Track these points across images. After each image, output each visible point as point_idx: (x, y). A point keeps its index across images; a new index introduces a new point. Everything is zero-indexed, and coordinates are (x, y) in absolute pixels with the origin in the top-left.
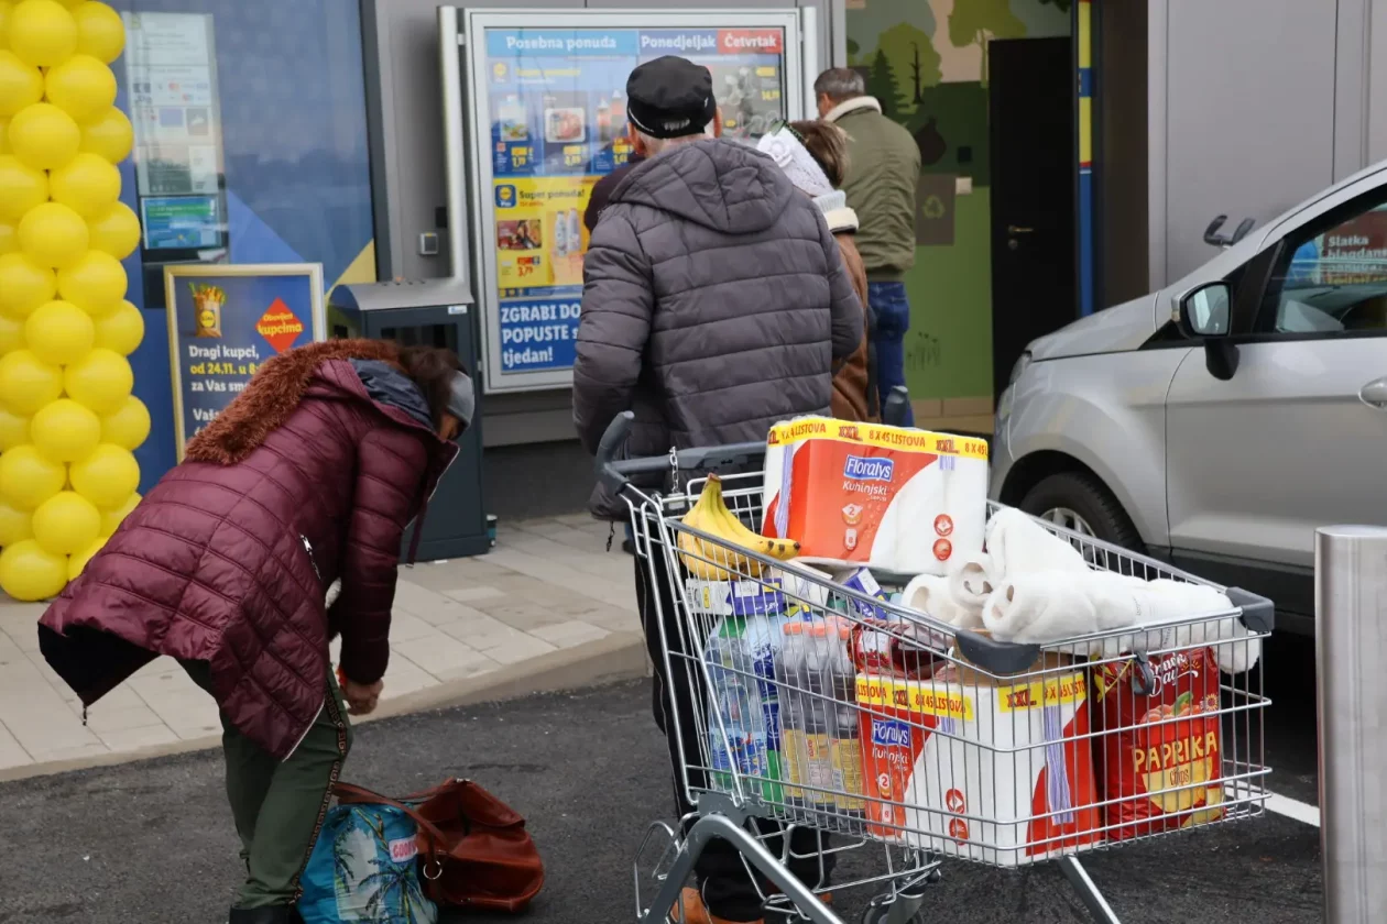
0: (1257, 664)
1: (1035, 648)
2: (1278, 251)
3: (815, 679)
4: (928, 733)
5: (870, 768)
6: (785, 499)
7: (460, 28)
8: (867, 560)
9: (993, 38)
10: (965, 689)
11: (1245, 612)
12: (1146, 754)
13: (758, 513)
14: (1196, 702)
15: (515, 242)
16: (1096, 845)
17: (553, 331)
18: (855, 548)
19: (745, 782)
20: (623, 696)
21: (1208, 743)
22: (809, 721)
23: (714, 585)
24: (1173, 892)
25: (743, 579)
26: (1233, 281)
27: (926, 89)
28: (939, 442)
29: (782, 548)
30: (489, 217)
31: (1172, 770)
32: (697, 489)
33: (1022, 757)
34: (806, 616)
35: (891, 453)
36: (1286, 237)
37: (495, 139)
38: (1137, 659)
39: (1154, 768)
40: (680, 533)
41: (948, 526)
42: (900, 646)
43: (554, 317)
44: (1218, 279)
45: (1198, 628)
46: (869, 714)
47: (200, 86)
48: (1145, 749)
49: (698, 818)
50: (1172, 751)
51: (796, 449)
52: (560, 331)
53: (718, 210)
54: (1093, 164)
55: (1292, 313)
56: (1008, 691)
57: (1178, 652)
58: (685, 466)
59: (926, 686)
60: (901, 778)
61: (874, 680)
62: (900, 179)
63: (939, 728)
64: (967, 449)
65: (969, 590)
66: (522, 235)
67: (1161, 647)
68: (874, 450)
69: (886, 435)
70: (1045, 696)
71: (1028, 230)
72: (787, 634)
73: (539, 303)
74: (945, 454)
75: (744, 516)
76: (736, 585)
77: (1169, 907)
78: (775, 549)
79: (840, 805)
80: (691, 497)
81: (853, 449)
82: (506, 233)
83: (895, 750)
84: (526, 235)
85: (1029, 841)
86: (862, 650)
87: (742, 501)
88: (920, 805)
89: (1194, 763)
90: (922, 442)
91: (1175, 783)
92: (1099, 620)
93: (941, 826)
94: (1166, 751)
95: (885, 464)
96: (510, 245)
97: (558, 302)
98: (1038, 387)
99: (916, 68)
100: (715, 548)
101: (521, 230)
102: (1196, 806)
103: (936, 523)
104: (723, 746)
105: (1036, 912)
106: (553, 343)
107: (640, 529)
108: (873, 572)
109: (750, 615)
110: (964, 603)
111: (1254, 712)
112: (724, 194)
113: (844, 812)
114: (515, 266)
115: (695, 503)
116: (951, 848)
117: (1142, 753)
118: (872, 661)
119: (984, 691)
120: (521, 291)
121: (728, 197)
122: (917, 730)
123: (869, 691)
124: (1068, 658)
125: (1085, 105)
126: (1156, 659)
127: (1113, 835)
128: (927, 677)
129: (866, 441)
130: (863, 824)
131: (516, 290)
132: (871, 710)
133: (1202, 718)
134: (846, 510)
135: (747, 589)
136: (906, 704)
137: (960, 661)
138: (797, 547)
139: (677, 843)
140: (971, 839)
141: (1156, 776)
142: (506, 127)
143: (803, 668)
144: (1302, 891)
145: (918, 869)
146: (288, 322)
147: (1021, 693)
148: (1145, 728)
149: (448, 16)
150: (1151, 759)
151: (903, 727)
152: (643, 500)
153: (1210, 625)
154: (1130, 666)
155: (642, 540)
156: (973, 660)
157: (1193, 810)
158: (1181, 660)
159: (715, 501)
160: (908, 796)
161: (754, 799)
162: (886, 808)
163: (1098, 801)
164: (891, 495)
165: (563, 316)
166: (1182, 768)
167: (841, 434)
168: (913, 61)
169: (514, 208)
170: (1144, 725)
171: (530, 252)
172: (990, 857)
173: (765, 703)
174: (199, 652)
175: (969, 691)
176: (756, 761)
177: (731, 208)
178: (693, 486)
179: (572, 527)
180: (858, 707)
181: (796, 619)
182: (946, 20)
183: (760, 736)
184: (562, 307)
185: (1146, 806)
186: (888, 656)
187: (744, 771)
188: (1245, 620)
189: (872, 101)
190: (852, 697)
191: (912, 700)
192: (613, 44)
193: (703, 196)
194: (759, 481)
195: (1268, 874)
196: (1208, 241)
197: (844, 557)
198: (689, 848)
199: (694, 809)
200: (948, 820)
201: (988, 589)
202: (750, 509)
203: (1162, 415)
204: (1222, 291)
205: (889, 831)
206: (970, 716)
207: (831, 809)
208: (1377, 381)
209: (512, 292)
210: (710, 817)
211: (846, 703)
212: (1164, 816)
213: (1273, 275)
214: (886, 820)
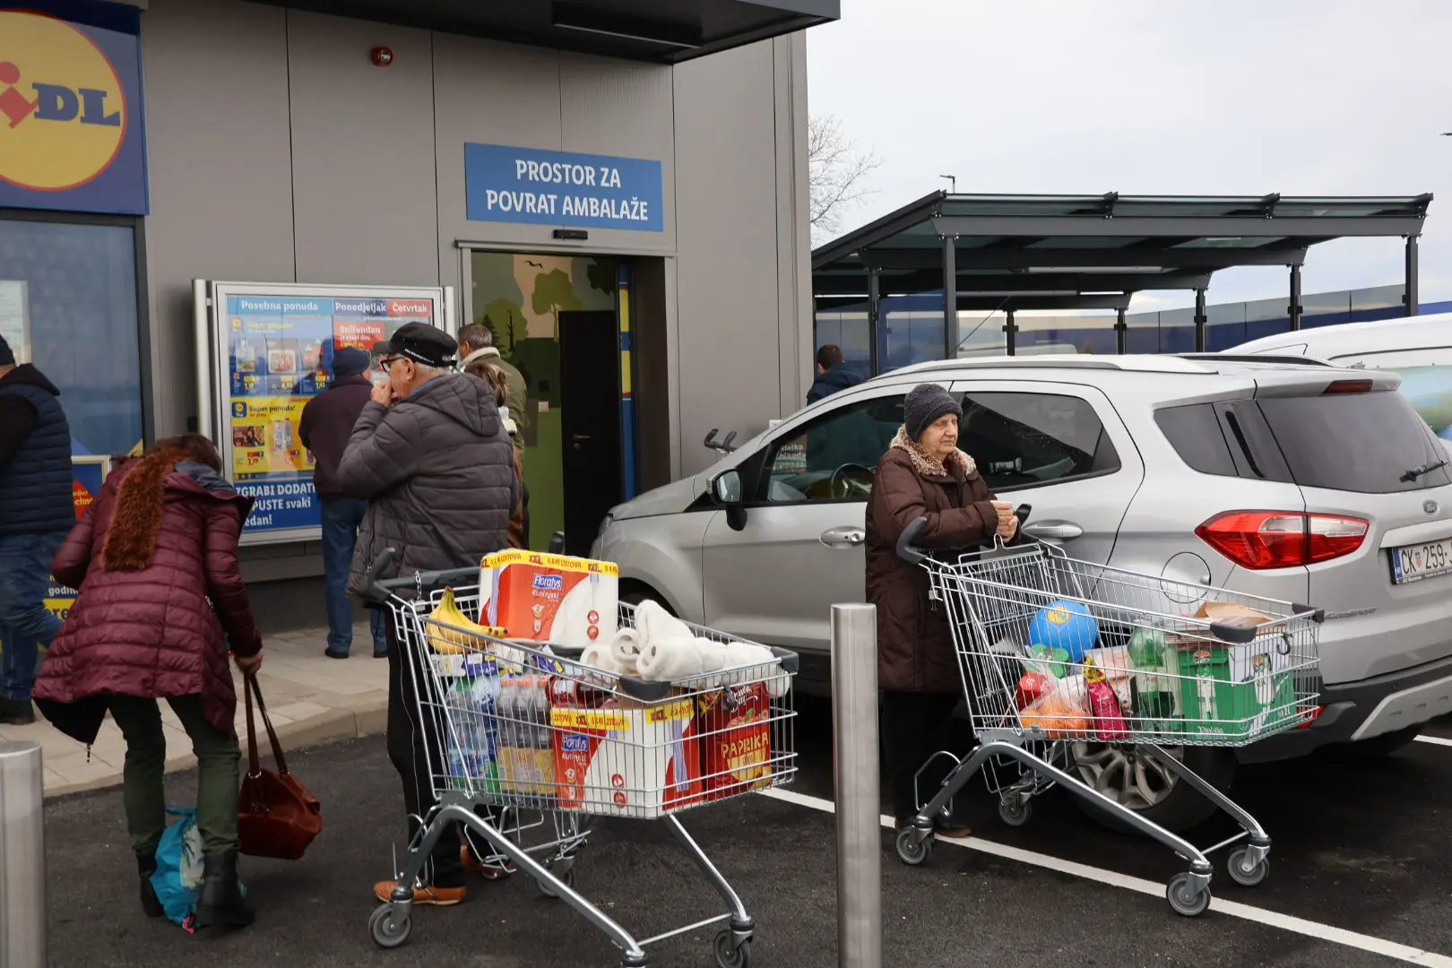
0: (789, 692)
1: (668, 683)
2: (768, 451)
3: (524, 714)
4: (600, 740)
5: (560, 766)
6: (494, 603)
7: (209, 294)
8: (548, 639)
9: (561, 310)
10: (625, 712)
11: (783, 660)
12: (729, 747)
13: (475, 612)
14: (757, 715)
15: (246, 441)
16: (702, 803)
17: (272, 504)
18: (540, 632)
19: (474, 782)
20: (343, 751)
21: (763, 740)
22: (519, 740)
23: (452, 658)
24: (722, 848)
25: (474, 652)
26: (741, 468)
27: (517, 342)
28: (589, 565)
29: (497, 633)
30: (228, 424)
31: (743, 756)
32: (437, 597)
33: (660, 751)
34: (511, 675)
35: (560, 572)
36: (772, 442)
37: (232, 370)
38: (725, 689)
39: (734, 755)
40: (427, 624)
41: (596, 617)
42: (582, 689)
43: (273, 493)
44: (733, 467)
45: (757, 670)
46: (561, 731)
47: (15, 331)
48: (729, 744)
49: (440, 809)
50: (743, 744)
51: (502, 570)
52: (277, 503)
53: (476, 418)
54: (632, 394)
55: (777, 490)
56: (652, 711)
57: (746, 685)
58: (426, 583)
59: (599, 712)
60: (581, 772)
61: (564, 711)
62: (515, 402)
63: (608, 736)
64: (607, 570)
65: (624, 651)
66: (251, 436)
67: (738, 681)
68: (551, 570)
69: (557, 561)
70: (672, 714)
71: (587, 437)
72: (502, 686)
73: (262, 484)
74: (593, 572)
75: (466, 614)
76: (469, 656)
77: (720, 857)
78: (493, 633)
79: (539, 792)
80: (433, 602)
81: (538, 570)
82: (240, 435)
83: (578, 753)
84: (254, 437)
85: (664, 801)
86: (556, 692)
87: (465, 604)
88: (595, 785)
89: (756, 752)
90: (579, 565)
91: (745, 763)
92: (703, 667)
93: (609, 797)
94: (740, 744)
95: (557, 579)
96: (243, 444)
97: (276, 484)
98: (616, 538)
99: (511, 328)
100: (454, 633)
101: (250, 433)
102: (757, 777)
103: (589, 616)
104: (460, 760)
105: (641, 865)
106: (272, 511)
107: (400, 623)
108: (552, 647)
109: (479, 674)
110: (620, 660)
111: (788, 719)
112: (480, 409)
113: (543, 795)
114: (246, 458)
115: (436, 606)
116: (616, 811)
117: (727, 746)
118: (563, 699)
119: (637, 712)
120: (250, 476)
121: (483, 412)
122: (593, 741)
123: (560, 717)
124: (686, 690)
125: (625, 356)
126: (734, 690)
127: (711, 796)
128: (598, 707)
129: (546, 564)
130: (557, 801)
131: (246, 475)
132: (562, 729)
133: (760, 725)
134: (535, 608)
135: (475, 659)
136: (586, 724)
137: (621, 694)
138: (506, 632)
139: (425, 827)
140: (629, 803)
141: (735, 760)
142: (240, 362)
143: (515, 707)
144: (798, 841)
145: (576, 836)
146: (83, 497)
147: (659, 712)
148: (729, 731)
149: (200, 286)
150: (732, 750)
151: (583, 738)
152: (402, 604)
153: (764, 669)
154: (720, 695)
155: (402, 632)
156: (629, 692)
157: (755, 780)
158: (748, 690)
159: (450, 604)
160: (587, 780)
161: (482, 793)
162: (572, 790)
163: (702, 775)
164: (561, 598)
165: (279, 493)
166: (749, 755)
167: (531, 560)
168: (509, 323)
169: (245, 418)
170: (727, 729)
171: (257, 449)
172: (641, 814)
173: (488, 731)
174: (189, 689)
175: (628, 713)
176: (482, 769)
177: (484, 419)
178: (434, 595)
179: (286, 641)
180: (554, 728)
181: (506, 677)
182: (531, 297)
183: (484, 752)
184: (279, 487)
185: (729, 778)
186: (574, 695)
187: (474, 775)
188: (782, 665)
189: (494, 350)
190: (549, 723)
191: (589, 721)
192: (316, 307)
193: (469, 409)
194: (476, 592)
195: (778, 834)
196: (706, 445)
197: (533, 638)
198: (435, 829)
199: (438, 803)
200: (613, 793)
201: (636, 651)
202: (470, 610)
203: (699, 554)
204: (735, 475)
205: (573, 804)
206: (628, 729)
207: (534, 794)
208: (829, 531)
209: (243, 476)
210: (450, 807)
211: (545, 726)
212: (739, 784)
213: (766, 465)
214: (572, 797)
